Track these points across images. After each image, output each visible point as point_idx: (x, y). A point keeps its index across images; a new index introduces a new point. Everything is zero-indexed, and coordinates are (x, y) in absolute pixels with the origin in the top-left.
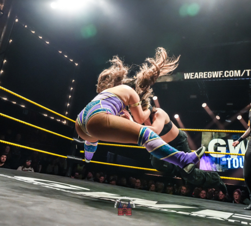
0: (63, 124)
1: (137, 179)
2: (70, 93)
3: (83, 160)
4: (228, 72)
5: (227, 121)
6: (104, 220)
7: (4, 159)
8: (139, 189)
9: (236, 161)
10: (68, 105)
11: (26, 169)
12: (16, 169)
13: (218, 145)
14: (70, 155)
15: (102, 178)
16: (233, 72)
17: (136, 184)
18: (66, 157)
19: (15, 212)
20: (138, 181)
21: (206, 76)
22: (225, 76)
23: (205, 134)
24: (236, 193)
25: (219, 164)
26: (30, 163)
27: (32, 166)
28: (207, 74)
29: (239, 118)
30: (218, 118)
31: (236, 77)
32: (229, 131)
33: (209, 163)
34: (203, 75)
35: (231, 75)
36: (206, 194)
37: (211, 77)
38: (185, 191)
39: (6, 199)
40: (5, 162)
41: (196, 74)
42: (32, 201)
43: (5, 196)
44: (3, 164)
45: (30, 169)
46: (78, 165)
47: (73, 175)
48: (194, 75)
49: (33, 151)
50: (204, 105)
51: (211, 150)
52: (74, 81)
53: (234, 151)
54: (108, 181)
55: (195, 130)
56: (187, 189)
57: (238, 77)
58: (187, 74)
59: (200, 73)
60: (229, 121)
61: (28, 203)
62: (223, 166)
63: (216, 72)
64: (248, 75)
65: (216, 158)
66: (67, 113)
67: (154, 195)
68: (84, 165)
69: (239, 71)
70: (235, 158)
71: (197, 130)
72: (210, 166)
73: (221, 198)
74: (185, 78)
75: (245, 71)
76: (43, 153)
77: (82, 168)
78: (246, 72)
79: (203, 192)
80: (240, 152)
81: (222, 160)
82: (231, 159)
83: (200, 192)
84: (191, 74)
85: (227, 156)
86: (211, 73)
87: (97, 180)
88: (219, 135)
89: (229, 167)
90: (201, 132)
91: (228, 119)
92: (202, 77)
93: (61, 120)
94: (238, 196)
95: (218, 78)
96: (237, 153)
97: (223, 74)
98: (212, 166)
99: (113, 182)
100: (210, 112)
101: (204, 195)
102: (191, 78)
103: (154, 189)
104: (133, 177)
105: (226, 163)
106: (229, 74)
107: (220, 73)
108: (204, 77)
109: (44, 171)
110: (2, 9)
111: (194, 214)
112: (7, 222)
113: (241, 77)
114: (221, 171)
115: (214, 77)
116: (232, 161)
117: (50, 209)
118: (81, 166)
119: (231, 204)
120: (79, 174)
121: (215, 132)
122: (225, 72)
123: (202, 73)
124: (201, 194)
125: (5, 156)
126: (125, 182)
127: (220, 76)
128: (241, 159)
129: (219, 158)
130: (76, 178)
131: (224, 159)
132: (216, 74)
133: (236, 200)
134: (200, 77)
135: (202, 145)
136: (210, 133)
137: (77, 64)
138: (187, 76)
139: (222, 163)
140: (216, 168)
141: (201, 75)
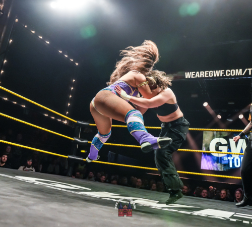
1: (138, 178)
3: (84, 160)
4: (229, 71)
5: (228, 120)
6: (106, 220)
7: (5, 159)
8: (140, 188)
9: (237, 160)
10: (69, 104)
11: (27, 169)
12: (17, 168)
13: (219, 144)
14: (71, 155)
15: (104, 177)
16: (234, 70)
17: (137, 184)
18: (67, 157)
19: (16, 211)
20: (139, 180)
21: (207, 75)
22: (227, 75)
23: (206, 133)
24: (238, 192)
25: (221, 163)
26: (31, 163)
27: (33, 166)
28: (208, 73)
29: (241, 117)
30: (219, 117)
31: (238, 76)
32: (230, 130)
33: (211, 162)
34: (204, 74)
35: (233, 74)
36: (208, 193)
37: (212, 76)
38: (186, 191)
39: (7, 199)
40: (6, 162)
41: (198, 73)
42: (33, 201)
43: (6, 195)
44: (4, 164)
45: (31, 168)
46: (79, 165)
47: (74, 175)
48: (195, 74)
49: (34, 151)
50: (205, 104)
51: (212, 149)
52: (74, 80)
53: (235, 150)
54: (109, 181)
55: (196, 129)
56: (188, 189)
57: (240, 76)
58: (188, 73)
59: (201, 72)
60: (231, 120)
61: (29, 202)
62: (225, 165)
63: (217, 71)
64: (250, 74)
65: (218, 158)
66: (67, 113)
67: (155, 194)
68: (85, 165)
69: (241, 70)
70: (237, 157)
71: (199, 129)
72: (211, 166)
73: (222, 198)
74: (186, 77)
75: (246, 70)
76: (44, 153)
77: (83, 167)
78: (248, 71)
79: (205, 191)
80: (242, 151)
81: (223, 159)
82: (232, 158)
83: (201, 191)
84: (192, 73)
85: (228, 155)
86: (212, 72)
87: (98, 180)
88: (221, 134)
89: (231, 166)
90: (202, 131)
91: (230, 118)
92: (203, 76)
93: (62, 120)
94: (240, 196)
95: (220, 77)
96: (239, 152)
97: (225, 73)
98: (214, 166)
99: (114, 181)
100: (211, 111)
101: (206, 194)
102: (192, 77)
103: (155, 188)
104: (134, 177)
105: (227, 162)
106: (230, 73)
107: (221, 72)
108: (206, 76)
109: (45, 171)
110: (1, 9)
111: (196, 213)
112: (8, 221)
113: (242, 76)
114: (222, 170)
115: (215, 76)
116: (233, 160)
117: (52, 209)
118: (82, 165)
119: (233, 203)
120: (80, 174)
121: (217, 131)
122: (227, 71)
123: (203, 72)
124: (203, 194)
125: (6, 156)
126: (126, 182)
127: (221, 75)
129: (221, 157)
130: (78, 177)
131: (226, 159)
132: (217, 73)
133: (238, 199)
134: (201, 76)
135: (204, 145)
136: (212, 132)
137: (77, 64)
138: (188, 75)
139: (223, 162)
140: (217, 167)
141: (202, 74)
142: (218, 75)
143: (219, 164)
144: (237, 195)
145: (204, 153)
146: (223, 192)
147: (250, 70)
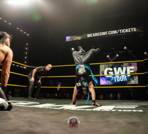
0: (24, 69)
2: (26, 51)
9: (118, 78)
10: (26, 57)
16: (113, 31)
20: (68, 94)
22: (109, 34)
23: (101, 66)
24: (119, 95)
25: (110, 80)
28: (99, 34)
31: (115, 34)
33: (105, 81)
37: (101, 35)
41: (94, 34)
48: (93, 35)
51: (106, 74)
52: (27, 44)
53: (117, 73)
57: (116, 34)
58: (89, 34)
59: (96, 34)
62: (112, 81)
64: (121, 32)
65: (108, 78)
66: (25, 62)
69: (116, 31)
70: (118, 76)
72: (105, 82)
74: (88, 37)
78: (119, 31)
80: (120, 73)
82: (116, 77)
84: (91, 34)
85: (114, 76)
86: (101, 33)
88: (109, 66)
89: (115, 81)
90: (99, 65)
93: (23, 67)
94: (119, 96)
95: (105, 35)
97: (108, 33)
101: (102, 97)
102: (91, 36)
105: (113, 80)
106: (111, 33)
108: (98, 35)
113: (117, 34)
114: (111, 84)
115: (103, 35)
116: (116, 78)
121: (107, 64)
122: (109, 32)
124: (101, 97)
127: (106, 34)
128: (120, 77)
129: (110, 78)
131: (112, 78)
132: (104, 33)
135: (100, 72)
136: (104, 65)
137: (28, 35)
138: (89, 36)
139: (111, 80)
140: (108, 83)
141: (96, 35)
142: (105, 34)
143: (109, 81)
144: (118, 96)
145: (101, 76)
146: (111, 95)
147: (120, 30)
